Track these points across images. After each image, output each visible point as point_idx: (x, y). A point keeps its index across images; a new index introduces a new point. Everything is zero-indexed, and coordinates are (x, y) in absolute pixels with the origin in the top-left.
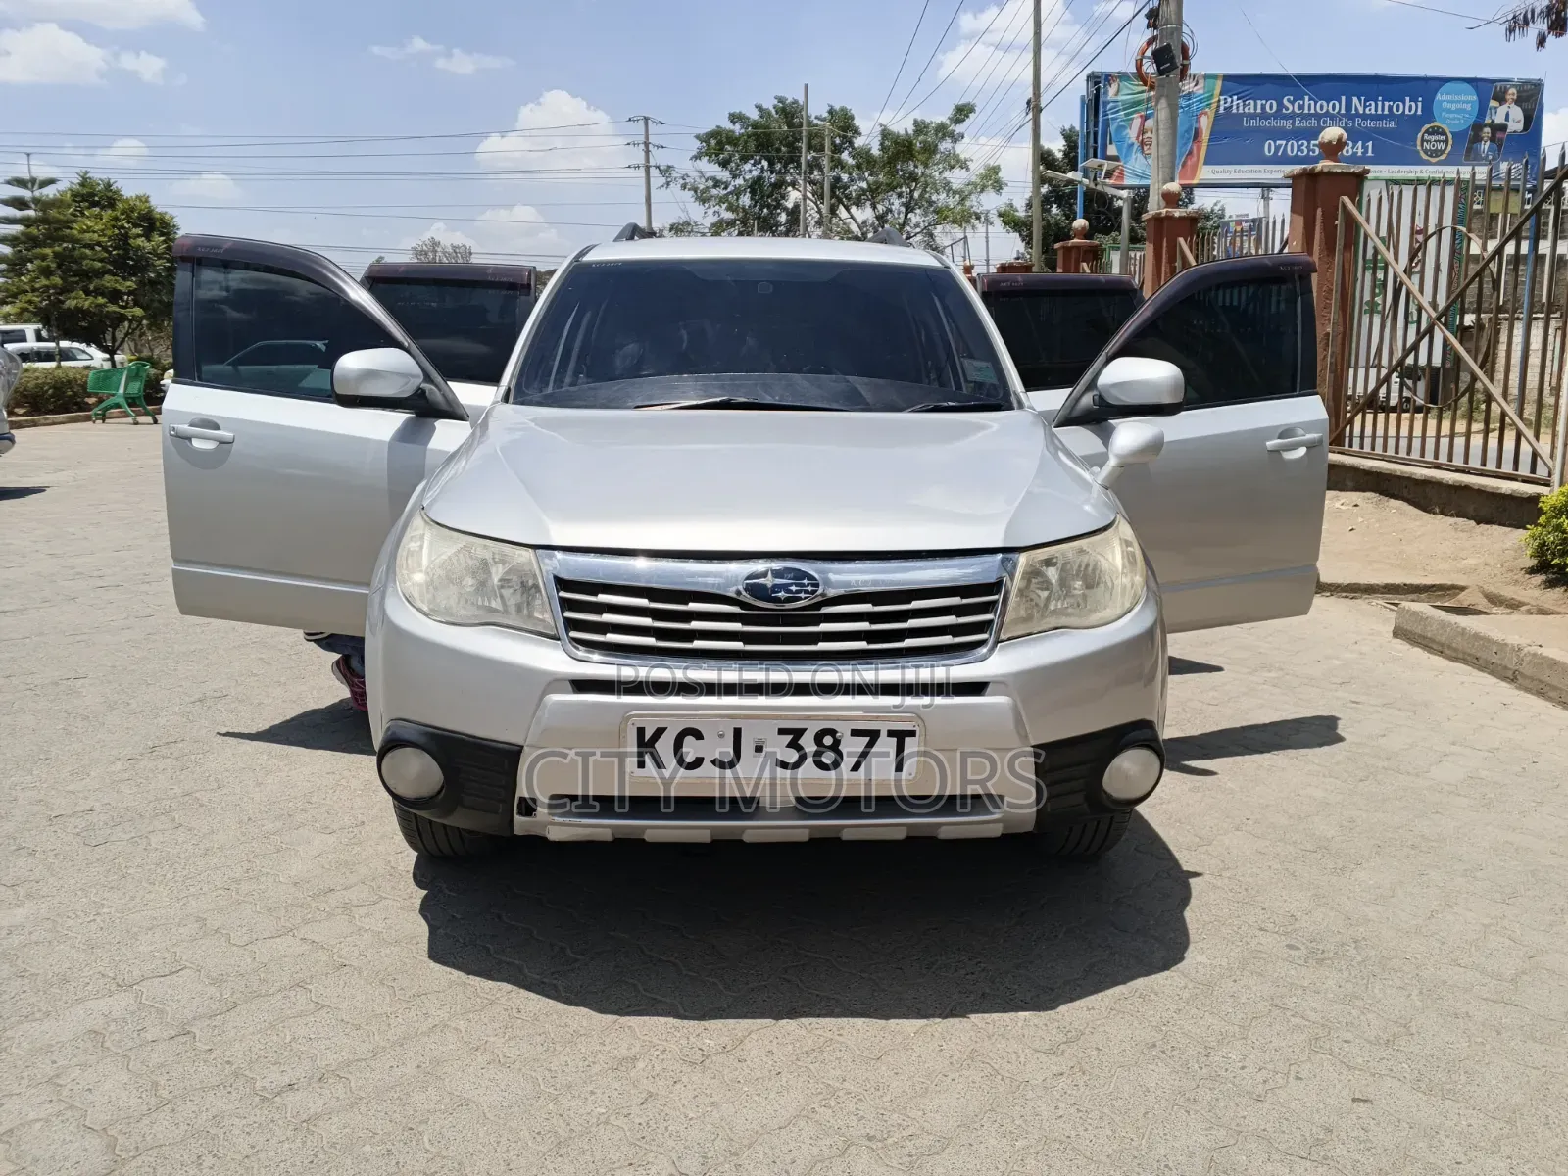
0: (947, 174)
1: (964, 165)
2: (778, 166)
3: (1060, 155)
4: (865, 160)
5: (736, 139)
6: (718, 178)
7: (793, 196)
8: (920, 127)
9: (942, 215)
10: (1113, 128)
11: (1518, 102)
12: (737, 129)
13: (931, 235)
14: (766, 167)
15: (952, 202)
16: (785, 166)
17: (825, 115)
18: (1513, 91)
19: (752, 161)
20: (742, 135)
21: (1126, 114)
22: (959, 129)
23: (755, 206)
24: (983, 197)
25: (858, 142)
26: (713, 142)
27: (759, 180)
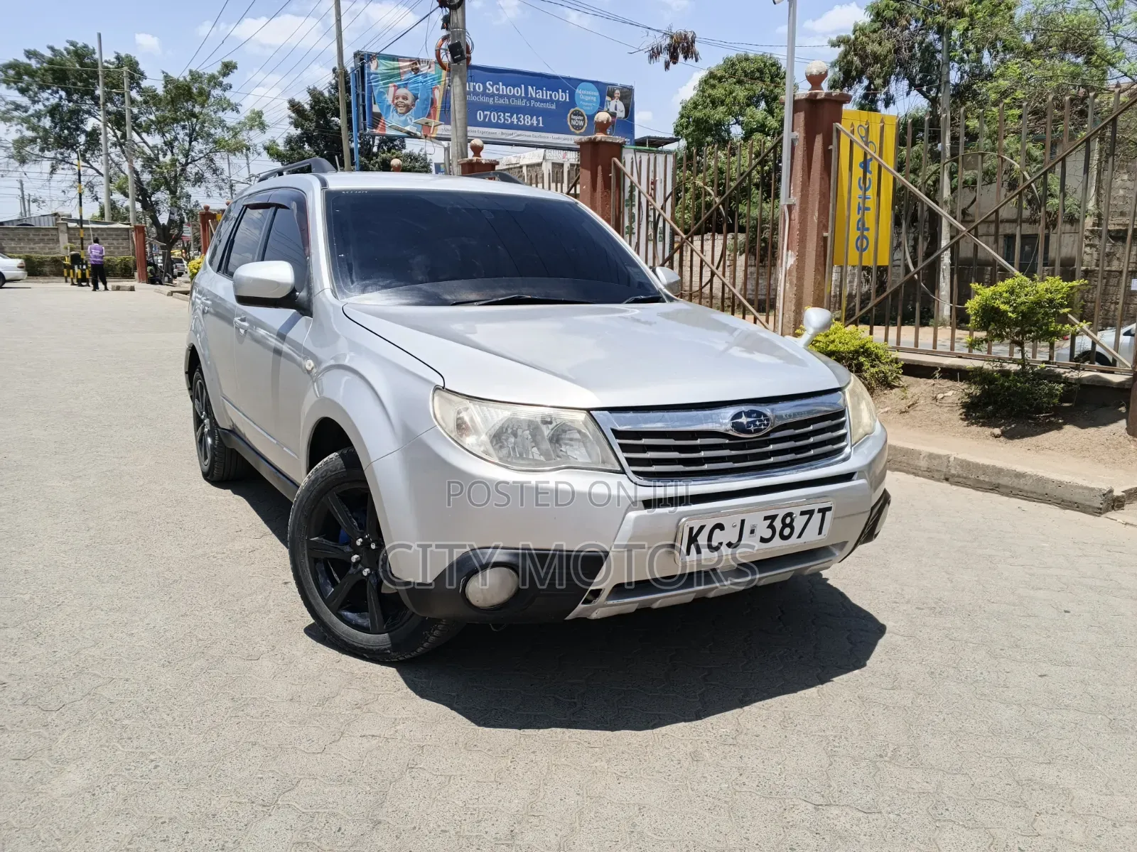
0: (220, 114)
1: (235, 108)
2: (75, 97)
3: (307, 107)
4: (151, 98)
5: (34, 71)
6: (18, 103)
7: (90, 123)
8: (195, 76)
9: (219, 145)
10: (376, 93)
11: (621, 99)
12: (34, 63)
13: (212, 160)
14: (64, 97)
15: (227, 136)
16: (82, 97)
17: (113, 60)
18: (617, 91)
19: (50, 91)
20: (40, 69)
21: (384, 84)
22: (225, 81)
23: (55, 127)
24: (252, 133)
25: (144, 84)
26: (11, 72)
27: (58, 106)
